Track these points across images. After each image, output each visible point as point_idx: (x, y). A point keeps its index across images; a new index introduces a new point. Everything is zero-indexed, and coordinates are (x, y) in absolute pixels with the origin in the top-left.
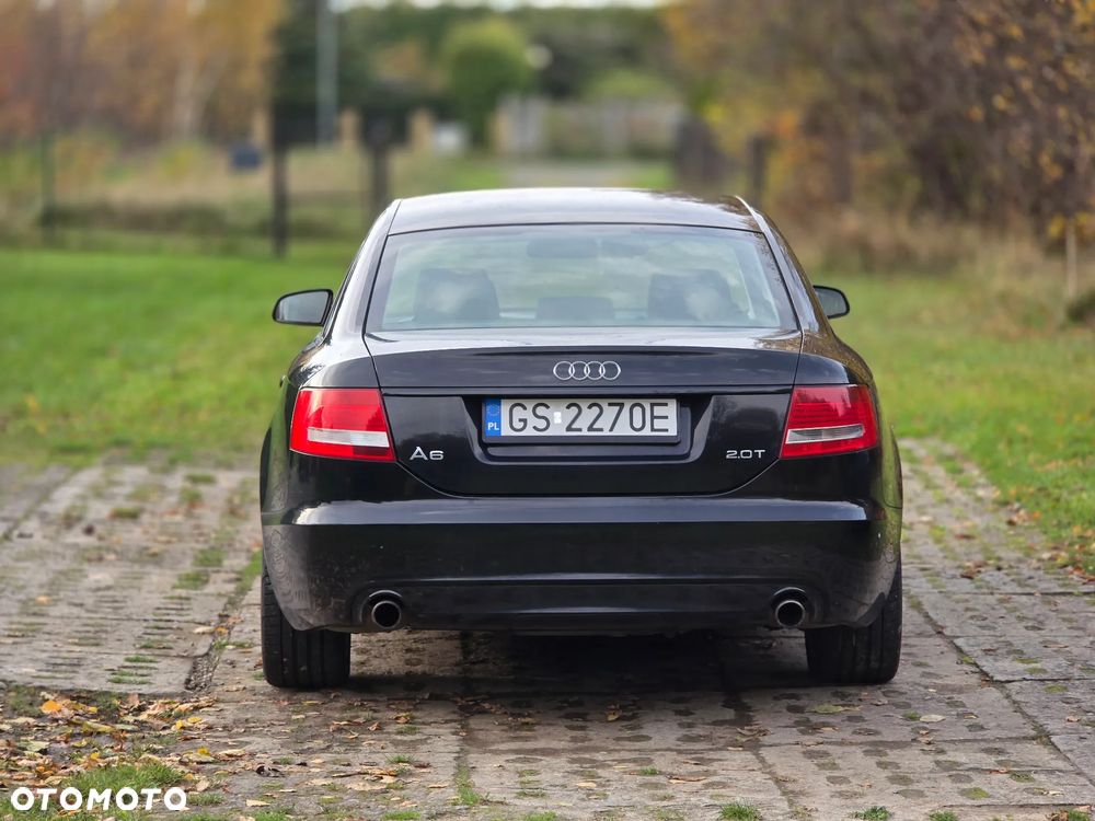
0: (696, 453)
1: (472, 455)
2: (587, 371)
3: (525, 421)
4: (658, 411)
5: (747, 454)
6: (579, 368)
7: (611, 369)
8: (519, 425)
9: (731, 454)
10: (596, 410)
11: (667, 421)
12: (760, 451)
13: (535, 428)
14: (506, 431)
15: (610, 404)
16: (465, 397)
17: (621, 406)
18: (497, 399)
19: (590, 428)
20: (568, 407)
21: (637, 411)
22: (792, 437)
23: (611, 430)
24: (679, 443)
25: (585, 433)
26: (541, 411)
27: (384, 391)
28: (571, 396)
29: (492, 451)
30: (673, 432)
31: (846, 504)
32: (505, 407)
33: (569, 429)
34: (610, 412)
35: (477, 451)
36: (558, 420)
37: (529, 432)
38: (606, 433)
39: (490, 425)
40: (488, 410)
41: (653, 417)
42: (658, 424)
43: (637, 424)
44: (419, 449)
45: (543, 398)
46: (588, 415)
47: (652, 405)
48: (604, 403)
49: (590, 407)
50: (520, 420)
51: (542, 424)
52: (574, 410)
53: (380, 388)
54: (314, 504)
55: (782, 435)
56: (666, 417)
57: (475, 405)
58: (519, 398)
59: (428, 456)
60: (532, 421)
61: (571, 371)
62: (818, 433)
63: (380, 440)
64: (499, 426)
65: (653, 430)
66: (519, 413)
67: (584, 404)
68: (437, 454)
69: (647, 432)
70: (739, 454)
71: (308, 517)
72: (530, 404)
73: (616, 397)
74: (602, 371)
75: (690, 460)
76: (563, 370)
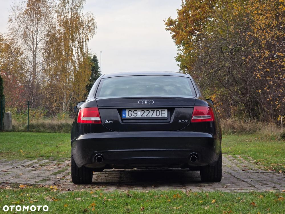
0: (172, 121)
1: (119, 122)
2: (146, 102)
3: (132, 114)
5: (183, 121)
6: (144, 102)
7: (151, 102)
8: (130, 115)
9: (180, 121)
10: (148, 112)
11: (165, 114)
12: (186, 121)
14: (127, 116)
16: (117, 109)
17: (154, 111)
18: (125, 109)
19: (147, 116)
20: (142, 111)
21: (158, 112)
22: (194, 118)
23: (152, 116)
24: (167, 119)
25: (146, 117)
26: (135, 112)
27: (99, 108)
28: (143, 109)
29: (124, 121)
30: (166, 116)
31: (207, 134)
32: (127, 111)
33: (142, 116)
34: (151, 112)
36: (139, 114)
37: (133, 117)
38: (150, 117)
39: (123, 115)
40: (123, 112)
41: (161, 113)
43: (158, 115)
44: (107, 121)
45: (136, 109)
46: (146, 113)
47: (161, 110)
48: (150, 110)
49: (147, 111)
50: (130, 114)
51: (135, 115)
52: (143, 112)
53: (98, 107)
54: (83, 134)
55: (192, 117)
56: (164, 113)
57: (121, 111)
58: (130, 109)
59: (109, 122)
60: (133, 114)
61: (142, 102)
62: (200, 117)
63: (98, 119)
64: (125, 115)
65: (161, 116)
66: (130, 112)
67: (145, 111)
68: (111, 122)
69: (160, 116)
70: (181, 121)
71: (81, 137)
72: (133, 110)
73: (153, 109)
74: (149, 102)
75: (170, 123)
76: (140, 102)
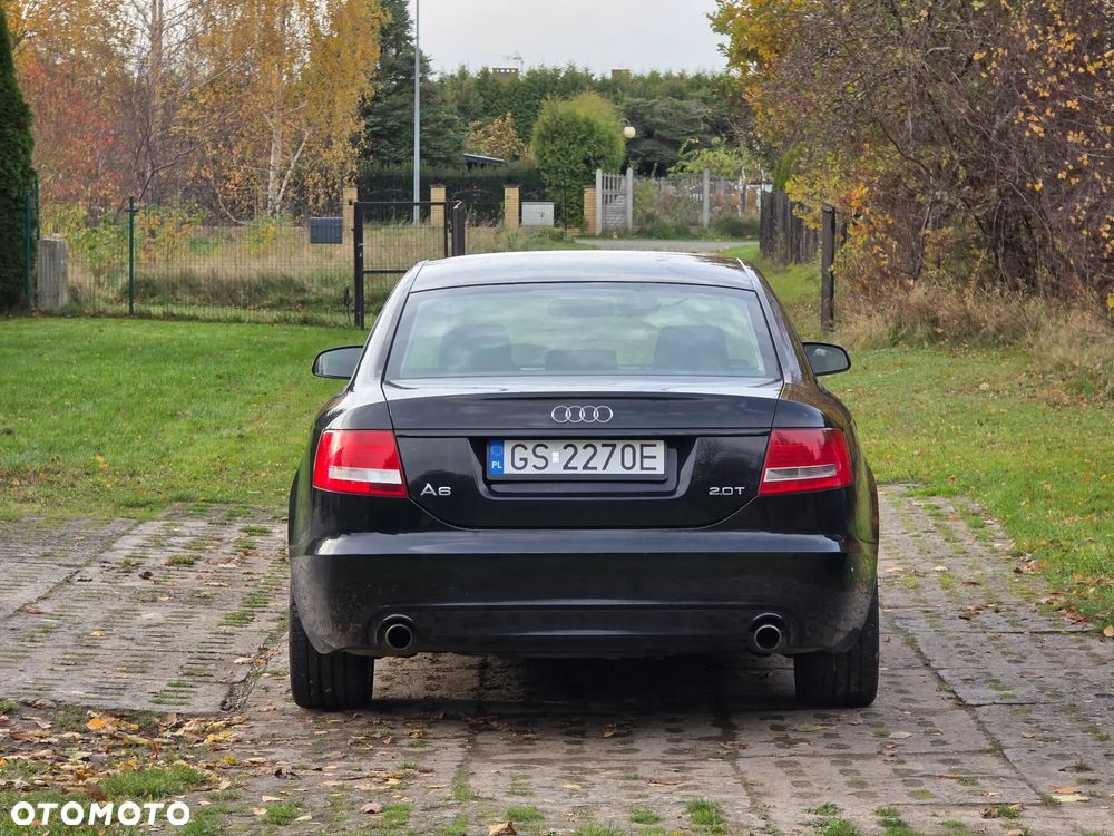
0: (682, 490)
1: (478, 491)
2: (582, 414)
3: (525, 460)
4: (648, 451)
5: (727, 491)
6: (575, 412)
7: (604, 414)
8: (520, 464)
9: (714, 491)
10: (590, 450)
11: (656, 460)
12: (740, 489)
13: (534, 466)
14: (508, 469)
15: (603, 445)
16: (471, 439)
17: (614, 446)
18: (501, 440)
19: (585, 467)
20: (565, 448)
21: (628, 451)
22: (770, 476)
23: (604, 469)
24: (666, 480)
25: (580, 471)
26: (540, 451)
27: (397, 433)
28: (569, 438)
29: (496, 487)
30: (660, 470)
31: (821, 538)
32: (508, 447)
33: (566, 467)
34: (603, 452)
35: (482, 488)
36: (556, 460)
37: (529, 470)
38: (600, 471)
39: (494, 464)
40: (492, 450)
41: (642, 457)
42: (647, 463)
43: (628, 463)
44: (428, 485)
45: (542, 439)
46: (583, 455)
47: (642, 446)
48: (598, 444)
49: (585, 448)
50: (521, 459)
51: (541, 463)
52: (571, 450)
53: (394, 430)
54: (334, 536)
55: (760, 473)
56: (655, 457)
57: (481, 445)
58: (520, 440)
59: (437, 491)
60: (532, 461)
61: (568, 415)
62: (795, 472)
63: (394, 477)
64: (502, 465)
65: (642, 468)
66: (520, 452)
67: (580, 445)
68: (445, 490)
69: (637, 470)
70: (721, 491)
71: (329, 547)
72: (530, 445)
73: (609, 439)
74: (596, 415)
75: (677, 496)
76: (561, 413)
